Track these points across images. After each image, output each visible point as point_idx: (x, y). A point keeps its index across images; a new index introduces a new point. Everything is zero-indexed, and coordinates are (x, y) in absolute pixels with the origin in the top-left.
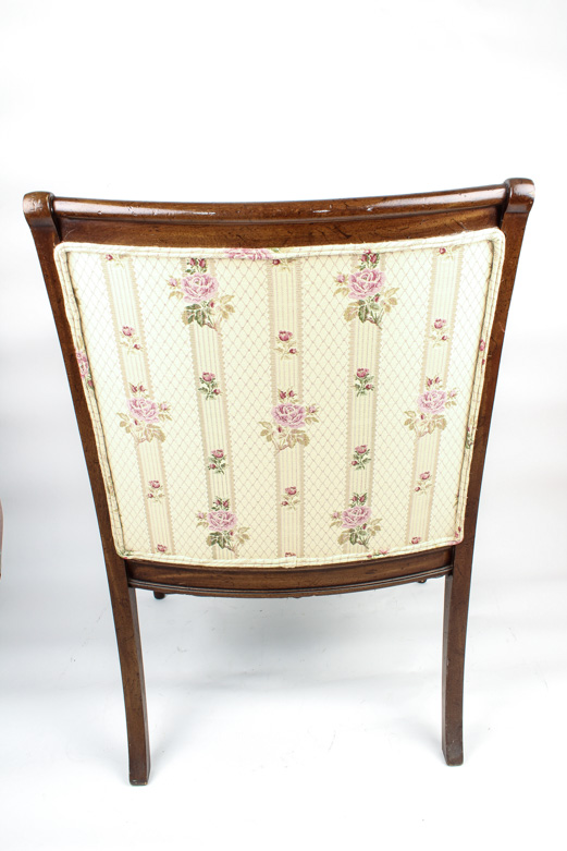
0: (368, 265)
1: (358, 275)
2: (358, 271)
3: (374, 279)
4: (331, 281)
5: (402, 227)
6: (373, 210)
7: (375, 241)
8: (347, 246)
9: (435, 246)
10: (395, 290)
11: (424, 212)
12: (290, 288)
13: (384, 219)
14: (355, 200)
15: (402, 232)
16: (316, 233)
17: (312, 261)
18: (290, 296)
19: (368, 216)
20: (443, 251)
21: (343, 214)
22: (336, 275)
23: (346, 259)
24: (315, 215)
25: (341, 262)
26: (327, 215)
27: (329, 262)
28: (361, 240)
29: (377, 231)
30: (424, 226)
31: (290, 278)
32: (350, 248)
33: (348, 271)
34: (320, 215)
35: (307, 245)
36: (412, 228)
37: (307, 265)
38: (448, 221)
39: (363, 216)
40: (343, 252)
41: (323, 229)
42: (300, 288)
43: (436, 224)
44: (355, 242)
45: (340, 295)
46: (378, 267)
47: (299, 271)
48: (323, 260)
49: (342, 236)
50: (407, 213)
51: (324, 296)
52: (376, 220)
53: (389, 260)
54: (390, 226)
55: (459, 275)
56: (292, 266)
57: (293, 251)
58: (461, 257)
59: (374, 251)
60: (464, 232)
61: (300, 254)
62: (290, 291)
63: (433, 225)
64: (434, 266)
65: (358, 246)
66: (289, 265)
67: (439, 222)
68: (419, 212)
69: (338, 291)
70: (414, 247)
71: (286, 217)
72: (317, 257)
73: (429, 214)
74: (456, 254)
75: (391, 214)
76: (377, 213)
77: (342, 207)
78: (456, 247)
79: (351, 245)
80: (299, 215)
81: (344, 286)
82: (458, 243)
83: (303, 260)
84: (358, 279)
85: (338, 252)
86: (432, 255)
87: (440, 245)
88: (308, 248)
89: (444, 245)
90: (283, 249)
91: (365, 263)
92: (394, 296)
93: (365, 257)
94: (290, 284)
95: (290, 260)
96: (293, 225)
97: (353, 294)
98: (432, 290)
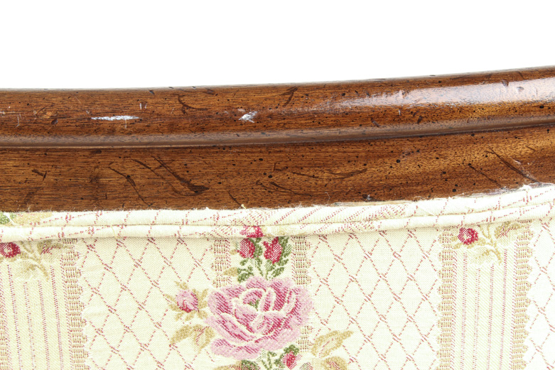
0: (260, 269)
1: (235, 293)
2: (234, 282)
3: (279, 305)
4: (158, 305)
5: (348, 168)
6: (257, 119)
7: (272, 204)
8: (195, 214)
9: (444, 221)
10: (340, 337)
11: (402, 127)
12: (52, 321)
13: (294, 144)
14: (210, 92)
15: (349, 182)
16: (111, 179)
17: (105, 250)
18: (53, 340)
19: (243, 136)
20: (470, 236)
21: (173, 128)
22: (174, 291)
23: (198, 249)
24: (98, 129)
25: (183, 258)
26: (131, 129)
27: (152, 259)
28: (234, 201)
29: (278, 177)
30: (409, 167)
31: (48, 294)
32: (202, 219)
33: (204, 283)
34: (112, 130)
35: (89, 207)
36: (376, 171)
37: (92, 260)
38: (477, 155)
39: (230, 136)
40: (186, 230)
41: (129, 168)
42: (77, 321)
43: (442, 164)
44: (217, 203)
45: (186, 345)
46: (287, 275)
47: (72, 276)
48: (136, 249)
49: (178, 186)
50: (354, 130)
51: (144, 347)
52: (271, 147)
53: (320, 258)
54: (312, 165)
55: (521, 303)
56: (53, 261)
57: (51, 223)
58: (523, 254)
59: (270, 231)
60: (526, 188)
61: (70, 231)
62: (52, 329)
63: (433, 165)
64: (447, 275)
65: (226, 215)
66: (46, 261)
67: (454, 158)
68: (388, 128)
69: (183, 333)
70: (385, 224)
71: (19, 131)
72: (120, 241)
73: (421, 136)
74: (509, 244)
75: (309, 133)
76: (267, 128)
77: (173, 109)
78: (505, 228)
79: (208, 212)
80: (52, 127)
81: (196, 320)
82: (512, 214)
83: (80, 248)
84: (236, 303)
85: (172, 230)
86: (439, 247)
87: (456, 220)
88: (88, 217)
89: (470, 220)
90: (24, 215)
91: (251, 263)
92: (339, 353)
93: (251, 244)
94: (50, 309)
95: (46, 246)
96: (46, 152)
97: (222, 342)
98: (445, 339)
